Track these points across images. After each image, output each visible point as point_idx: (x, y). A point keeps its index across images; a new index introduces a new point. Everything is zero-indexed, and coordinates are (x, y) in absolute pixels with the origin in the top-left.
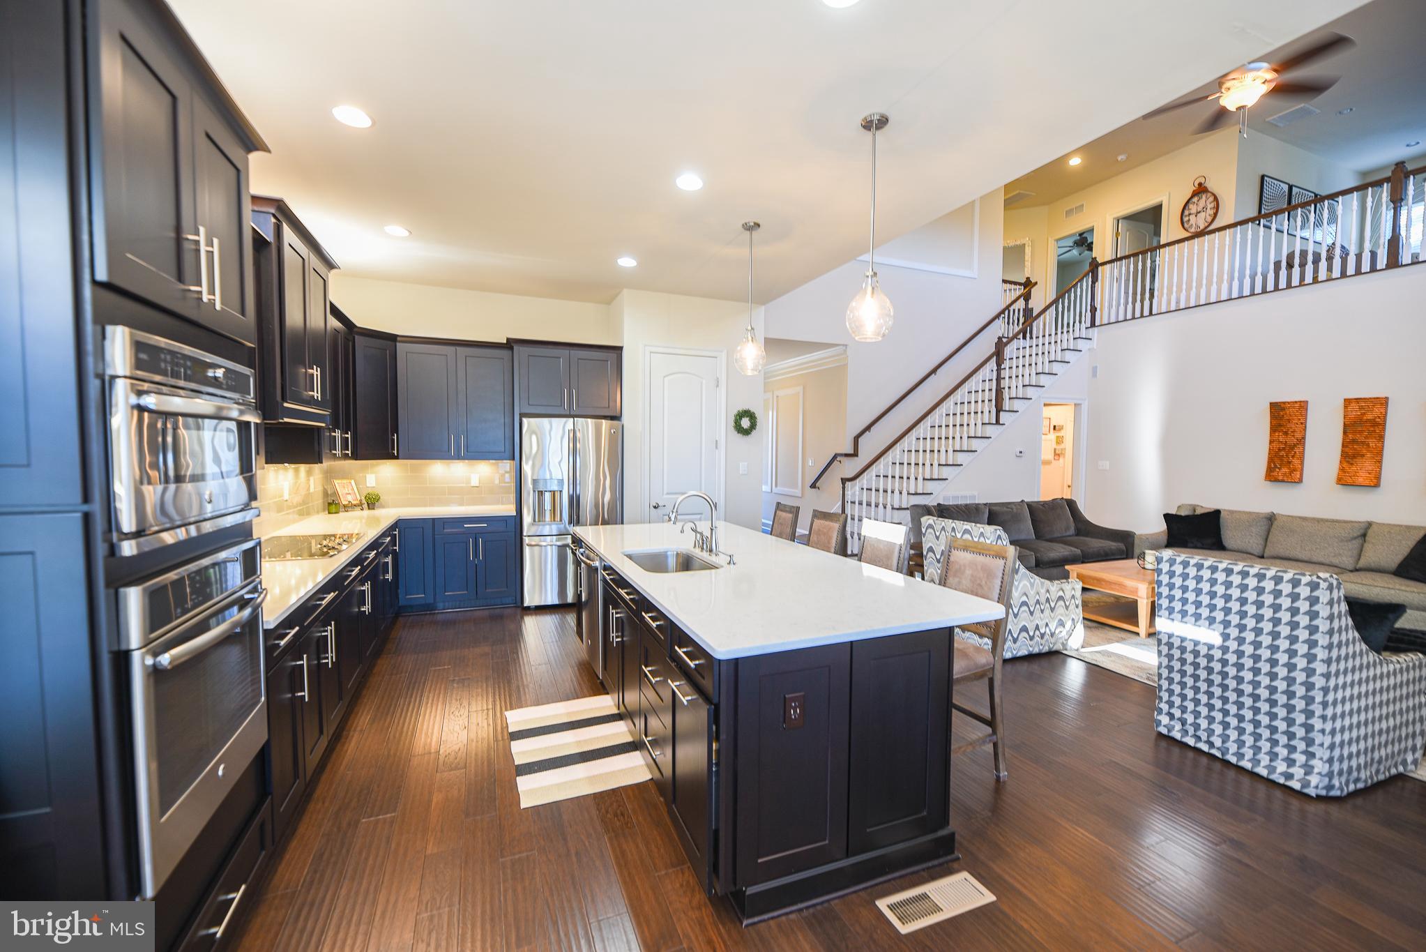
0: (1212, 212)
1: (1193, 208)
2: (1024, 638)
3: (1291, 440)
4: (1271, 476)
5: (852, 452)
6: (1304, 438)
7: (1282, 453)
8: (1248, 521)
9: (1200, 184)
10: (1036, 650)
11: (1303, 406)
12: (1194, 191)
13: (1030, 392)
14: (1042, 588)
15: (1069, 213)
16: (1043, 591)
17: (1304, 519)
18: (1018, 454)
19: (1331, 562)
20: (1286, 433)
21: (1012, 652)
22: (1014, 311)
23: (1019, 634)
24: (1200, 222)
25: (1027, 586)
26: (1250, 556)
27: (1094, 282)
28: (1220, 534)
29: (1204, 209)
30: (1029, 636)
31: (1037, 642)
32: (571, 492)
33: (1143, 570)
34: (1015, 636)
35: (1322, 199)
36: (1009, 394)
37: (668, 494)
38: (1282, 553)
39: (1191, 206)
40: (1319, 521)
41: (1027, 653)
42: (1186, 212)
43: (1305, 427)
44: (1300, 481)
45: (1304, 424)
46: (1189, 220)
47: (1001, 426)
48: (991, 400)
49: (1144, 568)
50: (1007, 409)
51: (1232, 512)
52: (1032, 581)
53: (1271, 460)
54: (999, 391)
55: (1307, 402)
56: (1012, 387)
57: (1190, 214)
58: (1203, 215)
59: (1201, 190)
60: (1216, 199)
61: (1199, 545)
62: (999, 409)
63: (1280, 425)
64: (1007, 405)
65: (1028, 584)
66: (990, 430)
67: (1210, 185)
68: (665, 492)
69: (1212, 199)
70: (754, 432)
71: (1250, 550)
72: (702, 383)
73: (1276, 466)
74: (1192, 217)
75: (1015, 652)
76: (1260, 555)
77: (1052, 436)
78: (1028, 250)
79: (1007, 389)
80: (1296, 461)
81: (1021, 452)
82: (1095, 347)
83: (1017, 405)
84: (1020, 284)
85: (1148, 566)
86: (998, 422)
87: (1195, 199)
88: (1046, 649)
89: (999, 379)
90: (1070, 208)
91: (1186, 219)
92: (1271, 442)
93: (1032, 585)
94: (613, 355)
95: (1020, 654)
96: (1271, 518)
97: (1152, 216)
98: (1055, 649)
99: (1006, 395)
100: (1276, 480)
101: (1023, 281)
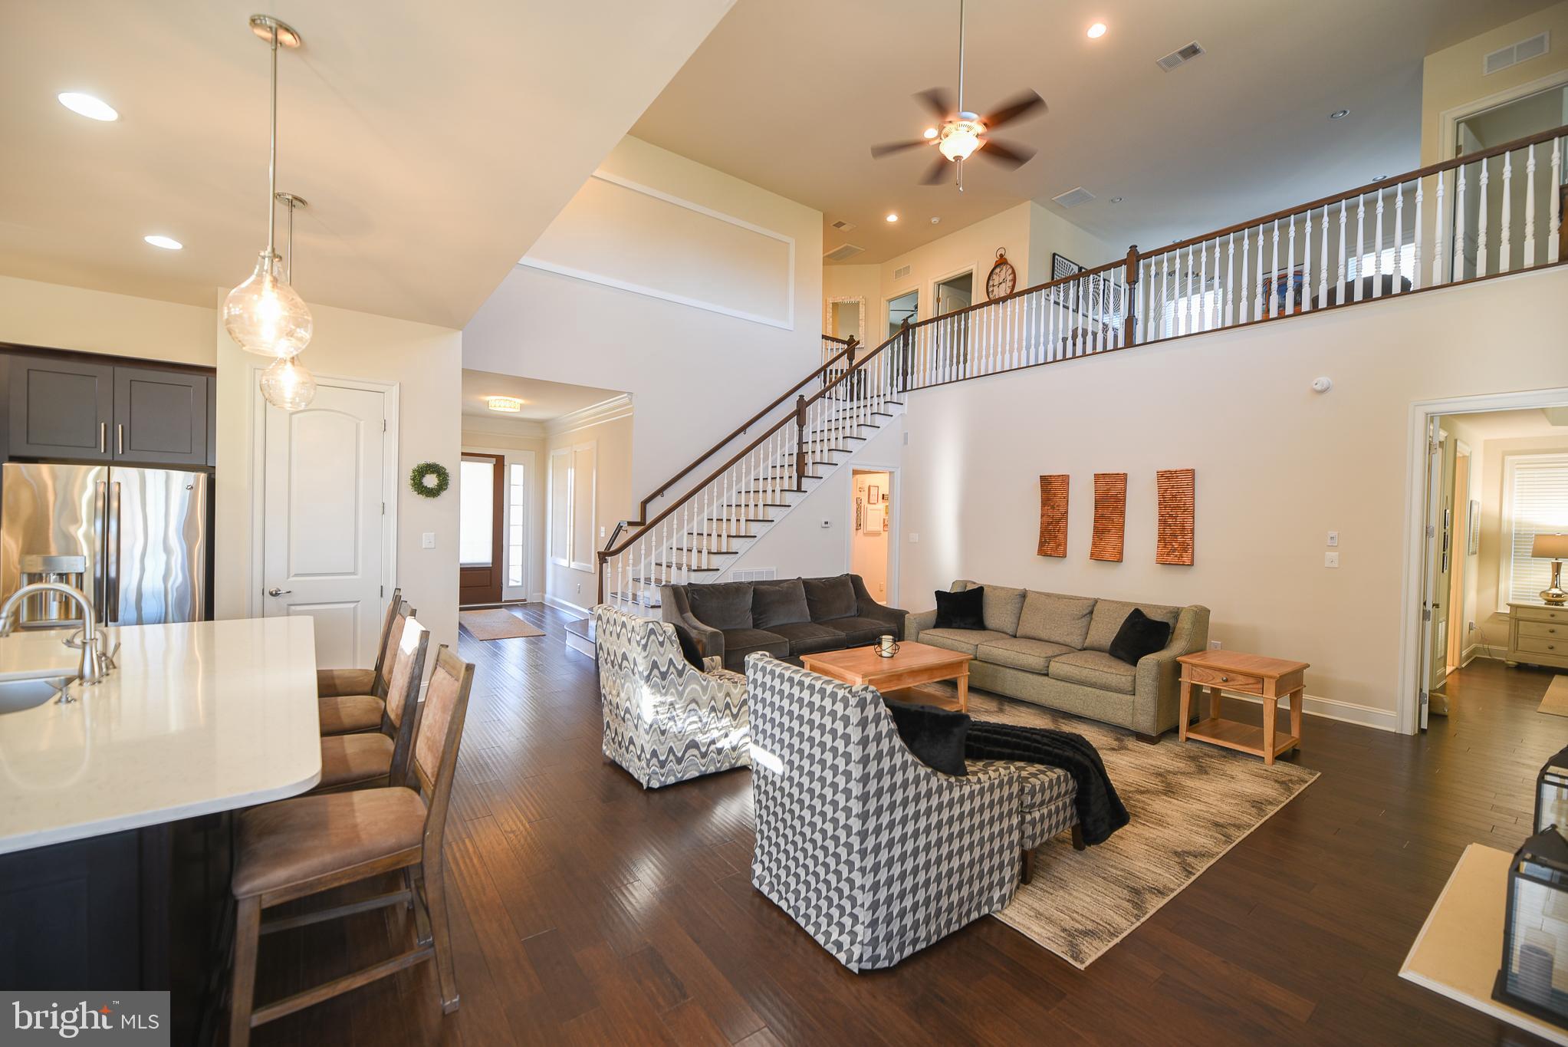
0: (1010, 284)
1: (996, 280)
2: (693, 756)
3: (1058, 515)
4: (1042, 551)
5: (638, 520)
6: (1067, 512)
7: (1051, 527)
8: (1005, 599)
9: (1001, 256)
10: (712, 769)
11: (1065, 479)
12: (996, 262)
13: (836, 457)
14: (720, 692)
15: (898, 274)
16: (721, 695)
17: (1048, 595)
18: (824, 525)
19: (1065, 641)
20: (1053, 508)
21: (675, 776)
22: (831, 371)
23: (685, 752)
24: (1001, 291)
25: (696, 690)
26: (1004, 635)
27: (906, 345)
28: (982, 613)
29: (1004, 281)
30: (700, 752)
31: (713, 759)
32: (98, 574)
33: (880, 658)
34: (680, 755)
35: (1088, 273)
36: (813, 458)
37: (296, 575)
38: (1032, 633)
39: (994, 276)
40: (1060, 597)
41: (697, 774)
42: (991, 283)
43: (1068, 501)
44: (1065, 556)
45: (1066, 499)
46: (993, 291)
47: (803, 494)
48: (792, 465)
49: (881, 656)
50: (810, 475)
51: (995, 588)
52: (705, 683)
53: (1042, 535)
54: (801, 456)
55: (1068, 476)
56: (815, 452)
57: (993, 286)
58: (1003, 284)
59: (1002, 262)
60: (1014, 272)
61: (962, 625)
62: (801, 475)
63: (1049, 500)
64: (809, 470)
65: (698, 688)
66: (789, 498)
67: (1009, 257)
68: (292, 573)
69: (1010, 271)
70: (444, 494)
71: (1006, 630)
72: (357, 426)
73: (1045, 541)
74: (996, 288)
75: (679, 776)
76: (1014, 634)
77: (881, 505)
78: (862, 309)
79: (810, 453)
80: (1060, 536)
81: (826, 523)
82: (906, 413)
83: (821, 470)
84: (843, 342)
85: (885, 654)
86: (799, 489)
87: (998, 270)
88: (726, 766)
89: (800, 443)
90: (899, 268)
91: (990, 289)
92: (1042, 516)
93: (705, 689)
94: (201, 379)
95: (687, 777)
96: (1024, 595)
97: (962, 283)
98: (739, 764)
99: (809, 459)
100: (1046, 555)
101: (847, 339)
